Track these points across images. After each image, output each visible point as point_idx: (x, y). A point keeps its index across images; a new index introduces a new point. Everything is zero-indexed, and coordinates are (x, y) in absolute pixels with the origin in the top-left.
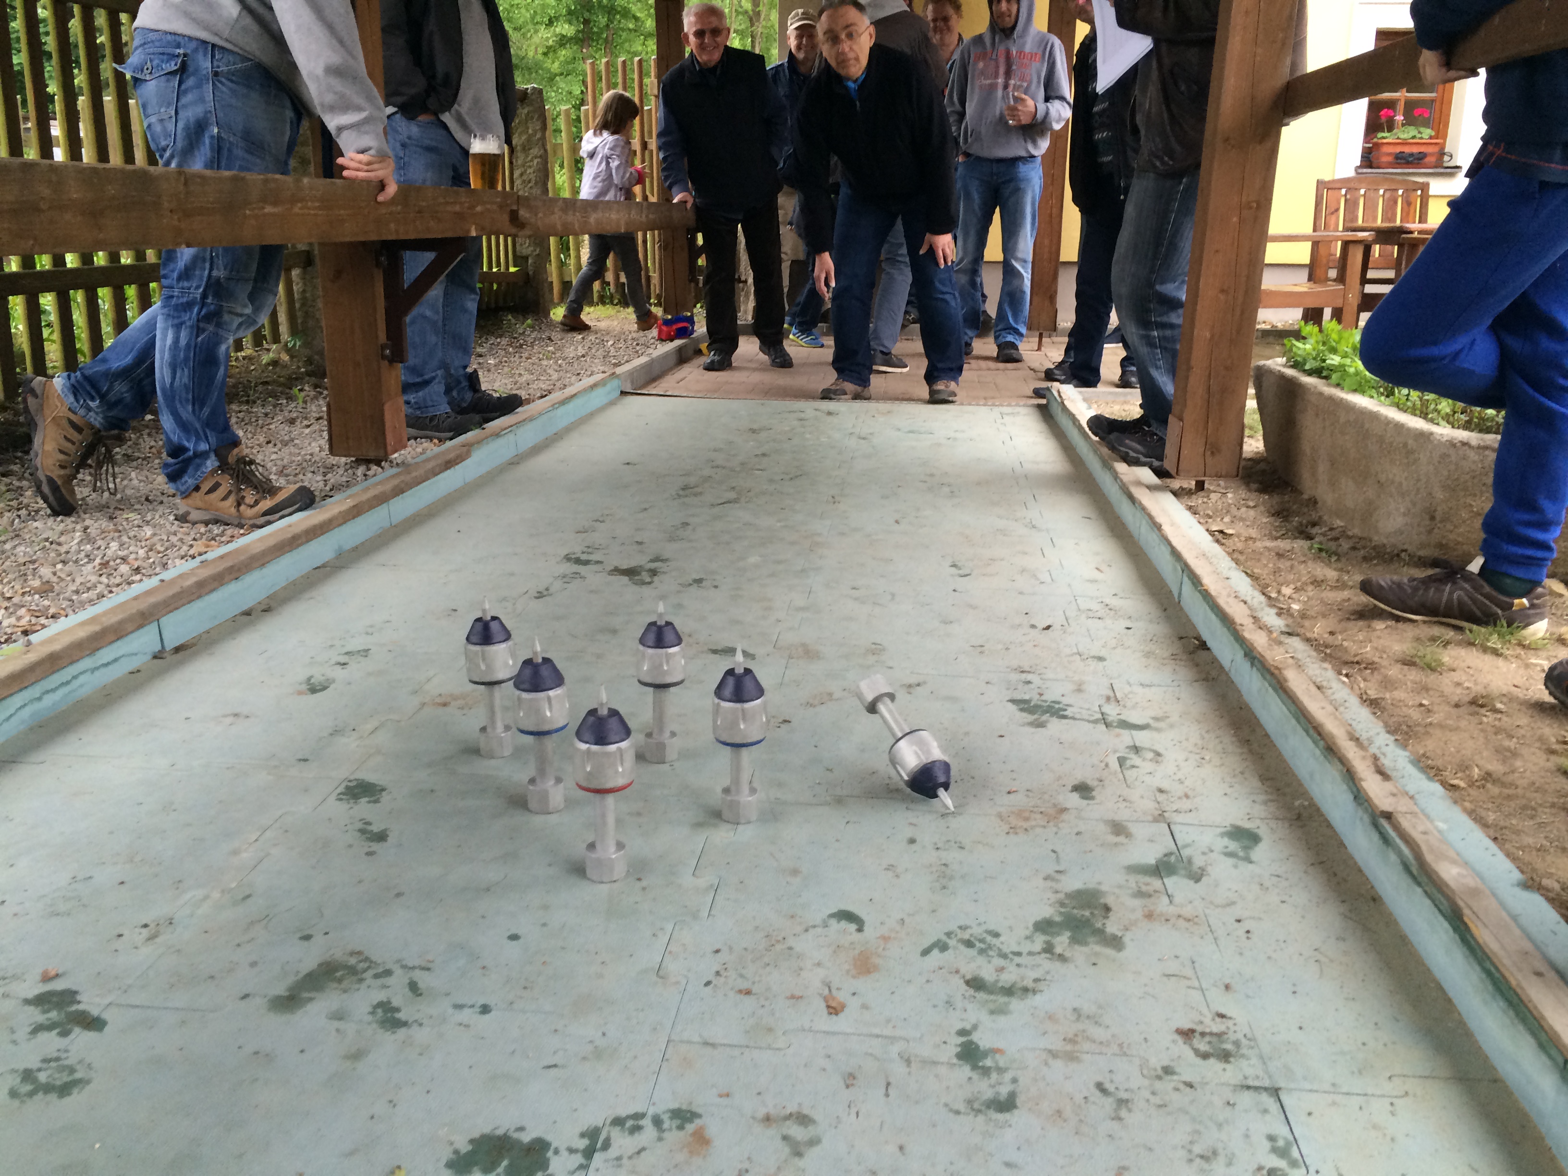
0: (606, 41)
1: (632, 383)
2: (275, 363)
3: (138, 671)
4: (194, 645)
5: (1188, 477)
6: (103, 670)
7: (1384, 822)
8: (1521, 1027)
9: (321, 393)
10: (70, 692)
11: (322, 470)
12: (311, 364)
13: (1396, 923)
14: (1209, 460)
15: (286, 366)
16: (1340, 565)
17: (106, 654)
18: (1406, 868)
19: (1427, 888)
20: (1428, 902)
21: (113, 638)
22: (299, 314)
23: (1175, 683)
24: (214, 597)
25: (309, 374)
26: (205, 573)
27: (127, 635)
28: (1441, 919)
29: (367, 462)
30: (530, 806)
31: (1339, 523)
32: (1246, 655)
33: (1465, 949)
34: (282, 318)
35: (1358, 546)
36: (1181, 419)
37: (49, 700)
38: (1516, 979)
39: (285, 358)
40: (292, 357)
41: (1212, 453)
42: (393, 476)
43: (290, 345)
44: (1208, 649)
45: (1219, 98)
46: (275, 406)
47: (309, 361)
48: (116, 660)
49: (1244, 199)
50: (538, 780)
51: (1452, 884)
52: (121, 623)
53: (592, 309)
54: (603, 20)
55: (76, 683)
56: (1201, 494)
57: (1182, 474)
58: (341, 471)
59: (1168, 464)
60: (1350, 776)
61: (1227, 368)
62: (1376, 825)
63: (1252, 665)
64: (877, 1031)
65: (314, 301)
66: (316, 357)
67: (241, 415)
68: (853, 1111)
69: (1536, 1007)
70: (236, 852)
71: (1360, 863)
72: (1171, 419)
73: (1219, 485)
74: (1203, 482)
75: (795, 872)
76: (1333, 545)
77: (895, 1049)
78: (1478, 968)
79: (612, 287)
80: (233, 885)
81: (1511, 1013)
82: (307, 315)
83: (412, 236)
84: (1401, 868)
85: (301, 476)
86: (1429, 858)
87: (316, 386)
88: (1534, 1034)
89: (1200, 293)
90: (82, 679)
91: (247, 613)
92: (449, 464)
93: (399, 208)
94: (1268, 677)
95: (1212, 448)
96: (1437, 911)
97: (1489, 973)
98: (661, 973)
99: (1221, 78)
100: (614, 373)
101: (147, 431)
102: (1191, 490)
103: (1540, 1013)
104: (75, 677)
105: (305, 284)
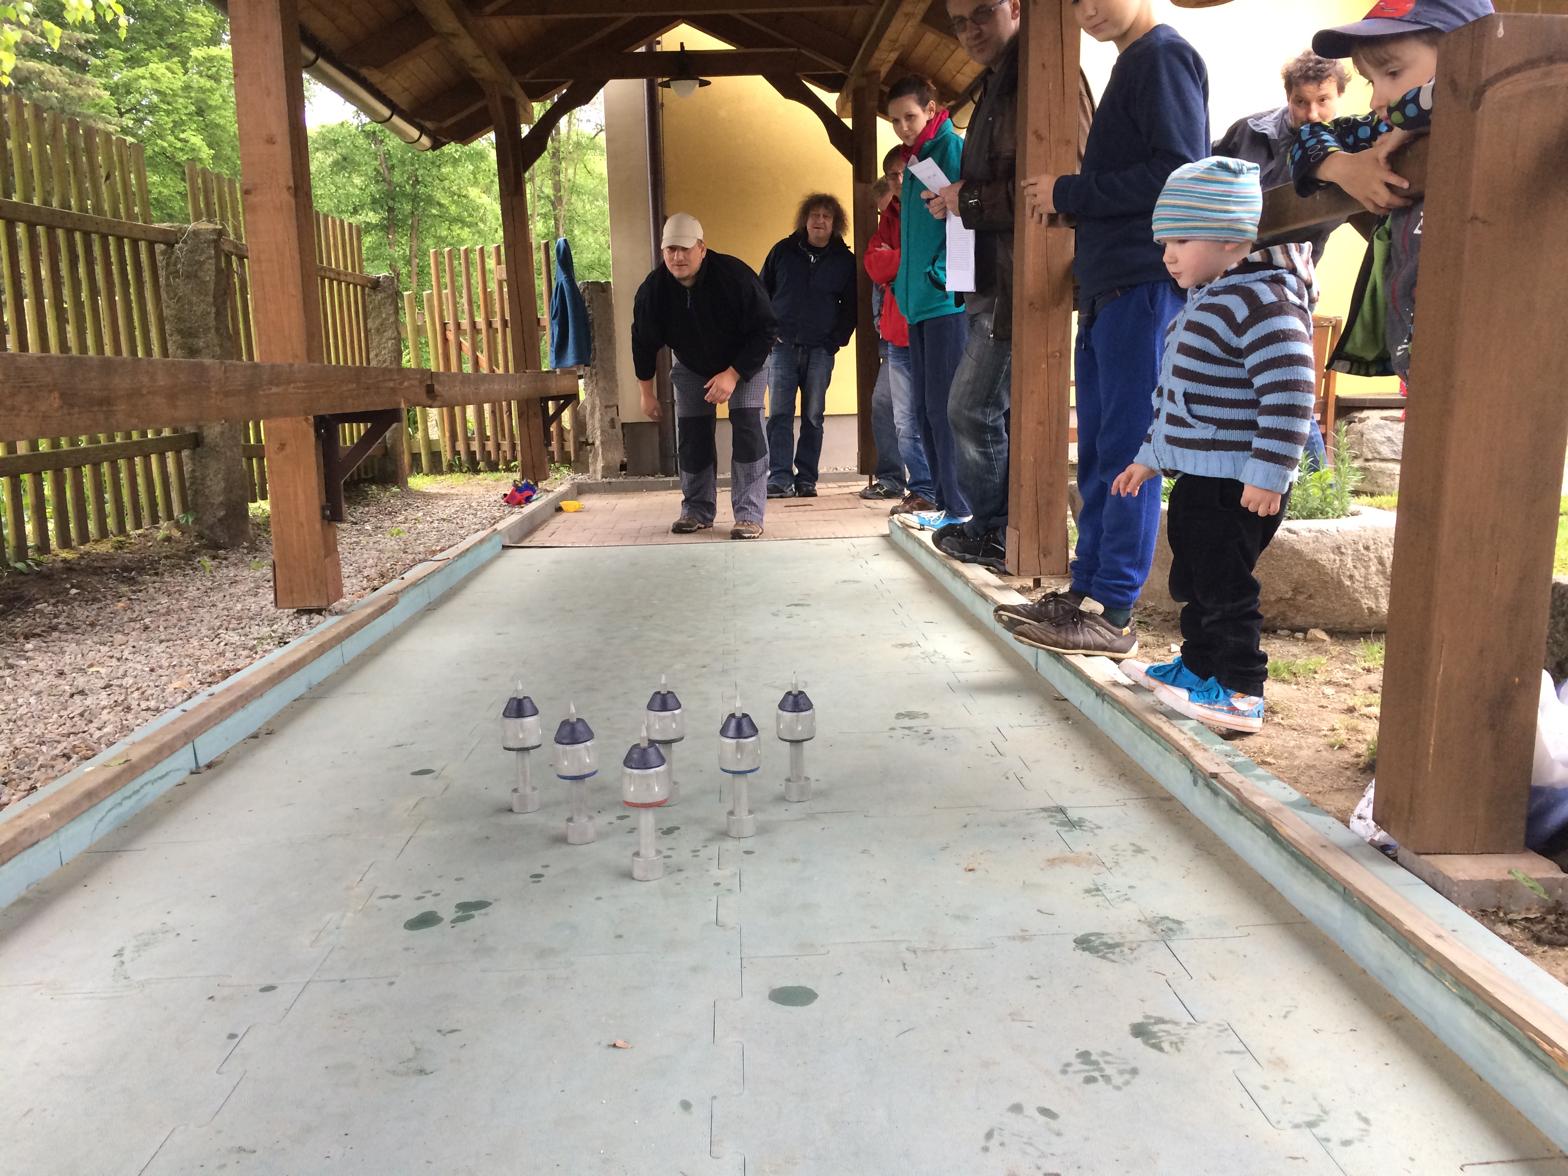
0: (412, 227)
1: (510, 538)
2: (168, 539)
3: (184, 783)
4: (222, 762)
5: (1028, 576)
6: (160, 782)
7: (1214, 781)
8: (1316, 881)
9: (221, 563)
10: (140, 799)
11: (266, 623)
12: (202, 538)
13: (1229, 848)
14: (1043, 561)
15: (178, 542)
16: (1156, 633)
17: (161, 768)
18: (1232, 806)
19: (1246, 814)
20: (1249, 823)
21: (168, 753)
22: (189, 492)
23: (1046, 724)
24: (229, 722)
25: (202, 546)
26: (223, 701)
27: (177, 750)
28: (1258, 831)
29: (309, 612)
30: (569, 840)
31: (1150, 604)
32: (1097, 695)
33: (1276, 846)
34: (174, 495)
35: (1168, 618)
36: (1017, 529)
37: (128, 804)
38: (1309, 850)
39: (176, 534)
40: (183, 533)
41: (1045, 555)
42: (340, 621)
43: (183, 522)
44: (1066, 700)
45: (1022, 272)
46: (185, 576)
47: (200, 536)
48: (167, 774)
49: (1049, 350)
50: (576, 818)
51: (1263, 806)
52: (174, 739)
53: (442, 478)
54: (408, 208)
55: (142, 792)
56: (1039, 590)
57: (1021, 574)
58: (286, 621)
59: (1009, 568)
60: (1186, 757)
61: (1050, 485)
62: (1208, 785)
63: (1103, 700)
64: (886, 939)
65: (203, 479)
66: (207, 532)
67: (156, 585)
68: (885, 979)
69: (1323, 862)
70: (349, 888)
71: (1200, 818)
72: (1009, 530)
73: (1051, 584)
74: (1039, 580)
75: (794, 860)
76: (1147, 619)
77: (903, 947)
78: (1285, 854)
79: (463, 457)
80: (360, 908)
81: (1309, 873)
82: (196, 492)
83: (362, 409)
84: (1228, 808)
85: (247, 629)
86: (1246, 795)
87: (214, 558)
88: (1324, 881)
89: (1023, 426)
90: (148, 788)
91: (255, 736)
92: (383, 610)
93: (354, 385)
94: (1117, 705)
95: (1045, 551)
96: (1254, 827)
97: (1292, 854)
98: (719, 924)
99: (1022, 258)
100: (495, 530)
101: (77, 603)
102: (1030, 587)
103: (1326, 865)
104: (142, 787)
105: (194, 464)
